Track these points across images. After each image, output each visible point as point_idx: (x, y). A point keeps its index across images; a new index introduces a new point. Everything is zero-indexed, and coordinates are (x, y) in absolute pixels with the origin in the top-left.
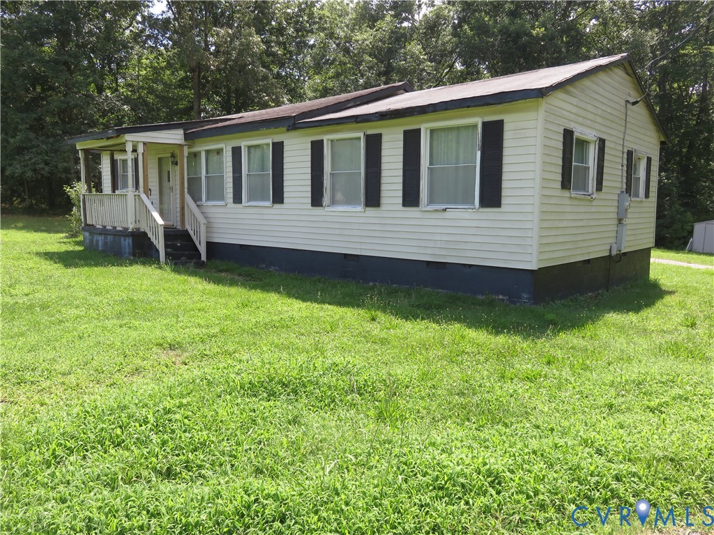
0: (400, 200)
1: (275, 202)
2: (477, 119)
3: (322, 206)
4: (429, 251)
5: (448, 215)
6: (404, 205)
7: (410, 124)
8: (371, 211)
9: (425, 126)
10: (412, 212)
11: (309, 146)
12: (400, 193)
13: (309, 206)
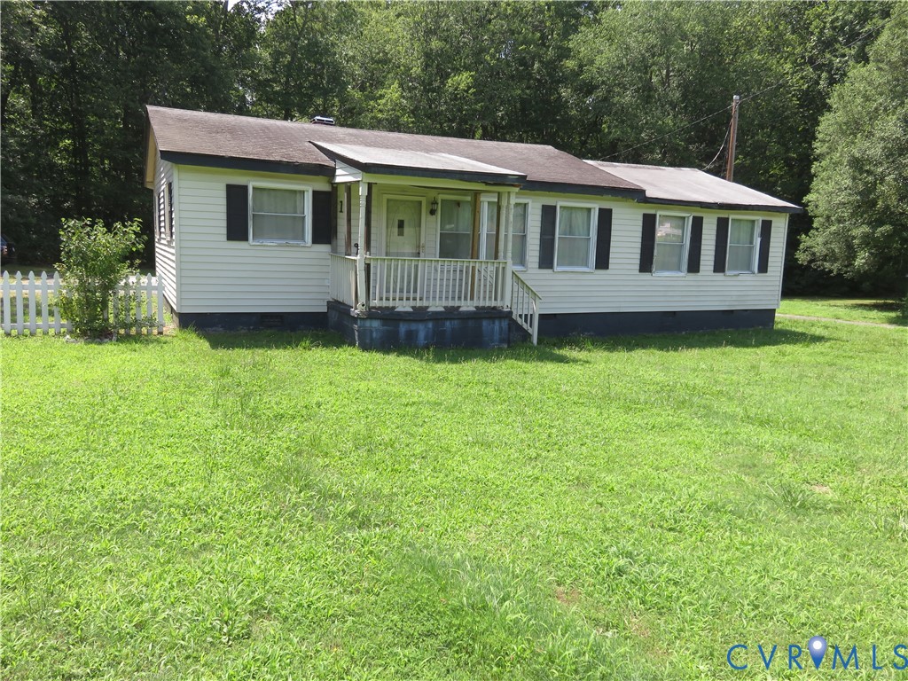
0: (712, 268)
1: (598, 267)
2: (759, 218)
3: (651, 271)
4: (727, 303)
5: (740, 278)
6: (714, 271)
7: (723, 214)
8: (692, 276)
9: (732, 216)
10: (720, 276)
11: (641, 218)
12: (712, 263)
13: (637, 272)
